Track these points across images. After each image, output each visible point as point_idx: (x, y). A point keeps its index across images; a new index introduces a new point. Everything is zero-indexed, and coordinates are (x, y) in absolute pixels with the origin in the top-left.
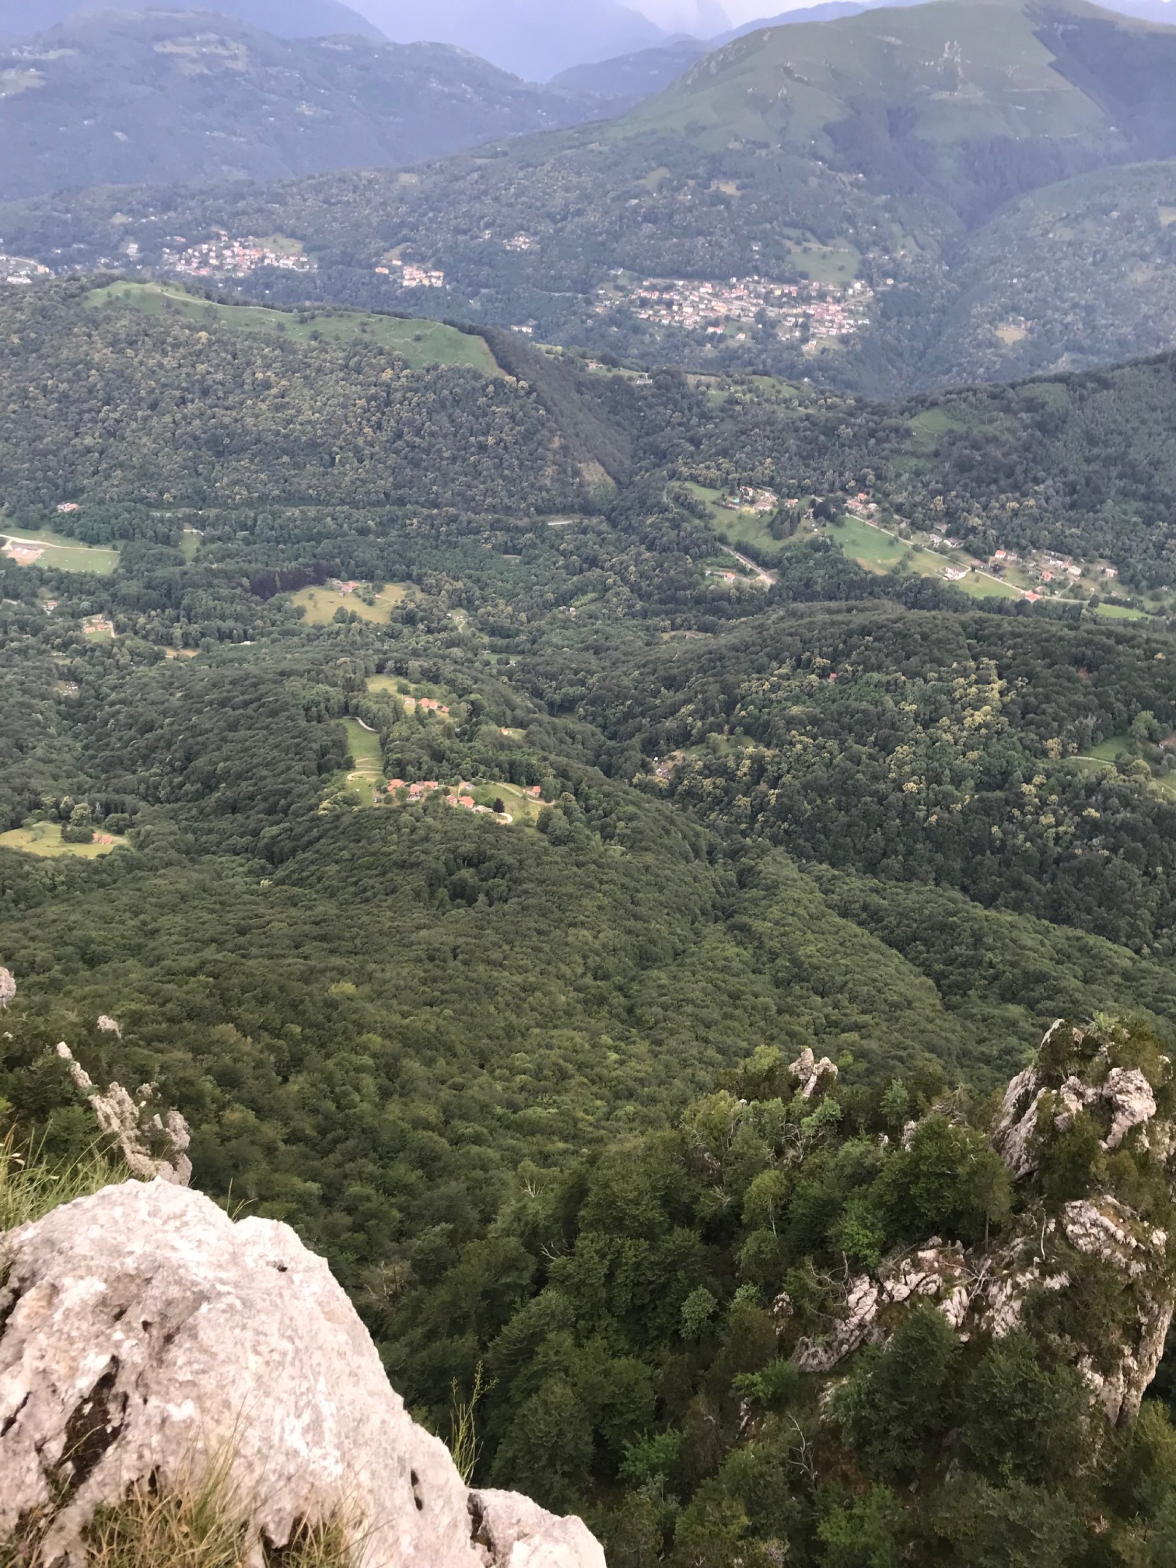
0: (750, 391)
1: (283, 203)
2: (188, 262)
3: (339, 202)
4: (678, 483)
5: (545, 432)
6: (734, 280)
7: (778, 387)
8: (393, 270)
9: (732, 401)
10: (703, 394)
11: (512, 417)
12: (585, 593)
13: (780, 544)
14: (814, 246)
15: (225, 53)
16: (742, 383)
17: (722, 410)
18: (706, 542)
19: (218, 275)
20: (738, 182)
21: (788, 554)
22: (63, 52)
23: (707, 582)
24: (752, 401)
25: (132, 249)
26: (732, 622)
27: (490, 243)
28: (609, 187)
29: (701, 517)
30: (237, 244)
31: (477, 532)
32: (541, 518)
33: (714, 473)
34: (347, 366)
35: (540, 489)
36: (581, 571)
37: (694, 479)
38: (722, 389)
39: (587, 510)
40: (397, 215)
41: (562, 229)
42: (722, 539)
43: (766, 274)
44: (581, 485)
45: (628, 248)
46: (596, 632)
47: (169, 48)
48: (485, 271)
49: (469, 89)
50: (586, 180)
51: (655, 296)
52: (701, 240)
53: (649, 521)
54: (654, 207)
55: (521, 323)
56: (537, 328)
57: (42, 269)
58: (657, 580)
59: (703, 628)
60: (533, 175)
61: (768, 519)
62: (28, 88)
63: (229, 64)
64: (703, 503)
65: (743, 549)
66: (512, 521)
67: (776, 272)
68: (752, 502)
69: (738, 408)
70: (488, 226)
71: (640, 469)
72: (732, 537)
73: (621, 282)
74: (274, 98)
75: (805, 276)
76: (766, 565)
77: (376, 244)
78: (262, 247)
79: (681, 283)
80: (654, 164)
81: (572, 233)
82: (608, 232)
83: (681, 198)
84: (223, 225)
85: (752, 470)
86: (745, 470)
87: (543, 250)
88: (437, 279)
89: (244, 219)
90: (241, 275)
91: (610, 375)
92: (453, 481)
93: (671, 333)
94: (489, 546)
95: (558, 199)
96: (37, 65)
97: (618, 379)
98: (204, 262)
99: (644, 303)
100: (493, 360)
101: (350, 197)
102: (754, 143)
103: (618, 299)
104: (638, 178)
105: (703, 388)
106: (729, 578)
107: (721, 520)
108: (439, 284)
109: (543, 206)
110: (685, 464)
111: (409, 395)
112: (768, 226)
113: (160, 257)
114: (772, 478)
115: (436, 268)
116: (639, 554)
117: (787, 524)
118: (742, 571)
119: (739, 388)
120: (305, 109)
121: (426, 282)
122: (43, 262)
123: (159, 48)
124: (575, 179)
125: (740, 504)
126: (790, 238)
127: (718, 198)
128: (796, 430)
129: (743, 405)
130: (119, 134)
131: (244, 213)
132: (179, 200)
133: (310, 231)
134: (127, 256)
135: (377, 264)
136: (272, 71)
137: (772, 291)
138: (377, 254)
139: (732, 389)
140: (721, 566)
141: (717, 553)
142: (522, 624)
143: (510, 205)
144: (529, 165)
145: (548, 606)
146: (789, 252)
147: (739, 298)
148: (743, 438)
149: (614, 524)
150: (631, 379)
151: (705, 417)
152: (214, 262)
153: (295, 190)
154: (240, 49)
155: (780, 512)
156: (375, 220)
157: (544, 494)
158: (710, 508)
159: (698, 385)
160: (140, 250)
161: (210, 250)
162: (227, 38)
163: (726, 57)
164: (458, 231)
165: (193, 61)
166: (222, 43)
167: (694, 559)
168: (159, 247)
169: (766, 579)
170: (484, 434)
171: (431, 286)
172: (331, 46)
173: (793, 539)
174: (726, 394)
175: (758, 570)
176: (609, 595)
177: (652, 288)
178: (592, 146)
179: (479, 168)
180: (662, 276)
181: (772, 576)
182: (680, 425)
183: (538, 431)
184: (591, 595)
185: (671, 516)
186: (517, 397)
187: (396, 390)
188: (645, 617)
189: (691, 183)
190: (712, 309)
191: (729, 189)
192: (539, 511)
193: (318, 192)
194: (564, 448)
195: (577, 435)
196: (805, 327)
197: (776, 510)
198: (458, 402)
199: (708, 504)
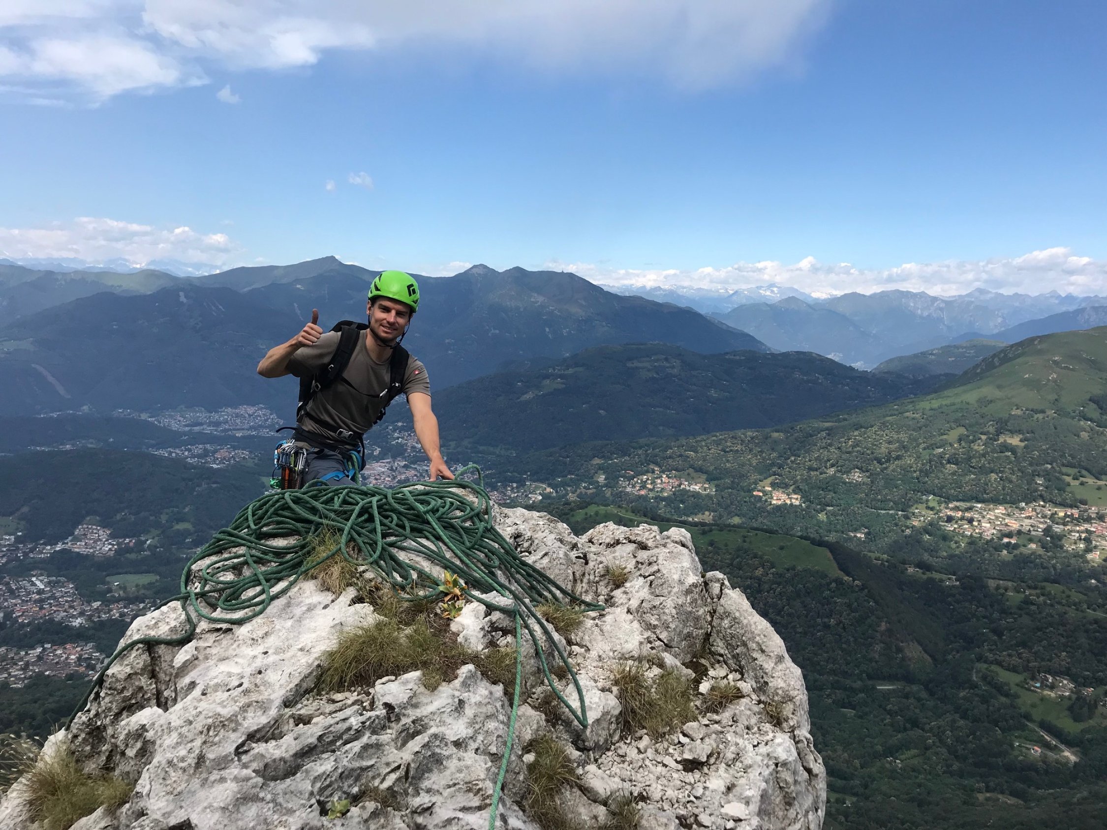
0: (1043, 595)
1: (696, 452)
2: (634, 486)
3: (731, 450)
4: (985, 666)
5: (873, 618)
6: (1024, 504)
7: (1068, 592)
8: (765, 493)
9: (1027, 602)
10: (1003, 595)
11: (849, 606)
12: (908, 749)
13: (1081, 726)
14: (1090, 481)
15: (668, 365)
16: (1036, 588)
17: (1020, 608)
18: (1012, 718)
19: (651, 495)
20: (1021, 436)
21: (1088, 736)
22: (577, 369)
23: (1016, 753)
24: (1045, 603)
25: (601, 478)
26: (1040, 792)
27: (834, 477)
28: (921, 441)
29: (1007, 695)
30: (665, 476)
31: (821, 689)
32: (870, 683)
33: (1015, 661)
34: (731, 564)
35: (871, 660)
36: (905, 729)
37: (999, 664)
38: (1018, 592)
39: (908, 678)
40: (769, 459)
41: (886, 468)
42: (1028, 717)
43: (1051, 501)
44: (903, 659)
45: (936, 481)
46: (920, 786)
47: (636, 364)
48: (831, 495)
49: (820, 377)
50: (903, 436)
51: (959, 514)
52: (993, 476)
53: (962, 694)
54: (955, 454)
55: (856, 530)
56: (867, 534)
57: (549, 490)
58: (971, 746)
59: (1014, 794)
60: (865, 433)
61: (1067, 703)
62: (555, 389)
63: (669, 371)
64: (1008, 684)
65: (1046, 726)
66: (848, 682)
67: (1059, 500)
68: (1052, 687)
69: (1033, 608)
70: (832, 466)
71: (952, 649)
72: (1037, 715)
73: (931, 504)
74: (695, 388)
75: (1084, 502)
76: (1069, 744)
77: (754, 477)
78: (680, 478)
79: (979, 505)
80: (953, 426)
81: (893, 471)
82: (921, 471)
83: (976, 447)
84: (657, 464)
85: (1050, 660)
86: (1043, 660)
87: (872, 482)
88: (796, 500)
89: (670, 461)
90: (666, 494)
91: (925, 577)
92: (804, 649)
93: (972, 541)
94: (830, 701)
95: (884, 449)
96: (561, 376)
97: (931, 580)
98: (643, 487)
99: (950, 519)
100: (835, 565)
101: (739, 447)
102: (1032, 410)
103: (930, 516)
104: (942, 434)
105: (1002, 591)
106: (1036, 751)
107: (1025, 701)
108: (797, 503)
109: (872, 453)
110: (991, 650)
111: (774, 586)
112: (1049, 466)
113: (618, 483)
114: (1069, 669)
115: (795, 492)
116: (954, 721)
117: (1085, 709)
118: (1046, 745)
119: (1034, 592)
120: (713, 393)
121: (788, 502)
122: (549, 485)
123: (629, 365)
124: (895, 437)
125: (1041, 688)
126: (1069, 475)
127: (1005, 447)
128: (1087, 631)
129: (1038, 606)
130: (602, 412)
131: (670, 457)
132: (632, 450)
133: (712, 468)
134: (598, 482)
135: (754, 490)
136: (694, 373)
137: (1056, 513)
138: (756, 483)
139: (1027, 593)
140: (1026, 739)
141: (1023, 728)
142: (856, 769)
143: (849, 453)
144: (861, 427)
145: (876, 756)
146: (1069, 485)
147: (1030, 518)
148: (1039, 633)
149: (932, 694)
150: (941, 581)
151: (1004, 612)
152: (649, 486)
153: (704, 444)
154: (677, 363)
155: (1078, 699)
156: (754, 462)
157: (874, 664)
158: (1014, 689)
159: (998, 588)
160: (605, 479)
161: (648, 479)
162: (669, 357)
163: (1006, 355)
164: (811, 469)
165: (649, 370)
166: (666, 360)
167: (1003, 730)
168: (617, 477)
169: (1070, 756)
170: (827, 617)
171: (791, 505)
172: (732, 357)
173: (1092, 722)
174: (1023, 596)
175: (1062, 747)
176: (929, 753)
177: (957, 509)
178: (907, 414)
179: (827, 429)
180: (963, 501)
181: (1073, 753)
182: (984, 617)
183: (869, 617)
184: (914, 752)
185: (980, 692)
186: (853, 592)
187: (765, 583)
188: (961, 776)
189: (984, 437)
190: (1006, 525)
191: (1015, 441)
192: (870, 677)
193: (718, 445)
194: (889, 630)
195: (899, 622)
196: (1087, 540)
197: (1074, 696)
198: (808, 593)
199: (1012, 686)
